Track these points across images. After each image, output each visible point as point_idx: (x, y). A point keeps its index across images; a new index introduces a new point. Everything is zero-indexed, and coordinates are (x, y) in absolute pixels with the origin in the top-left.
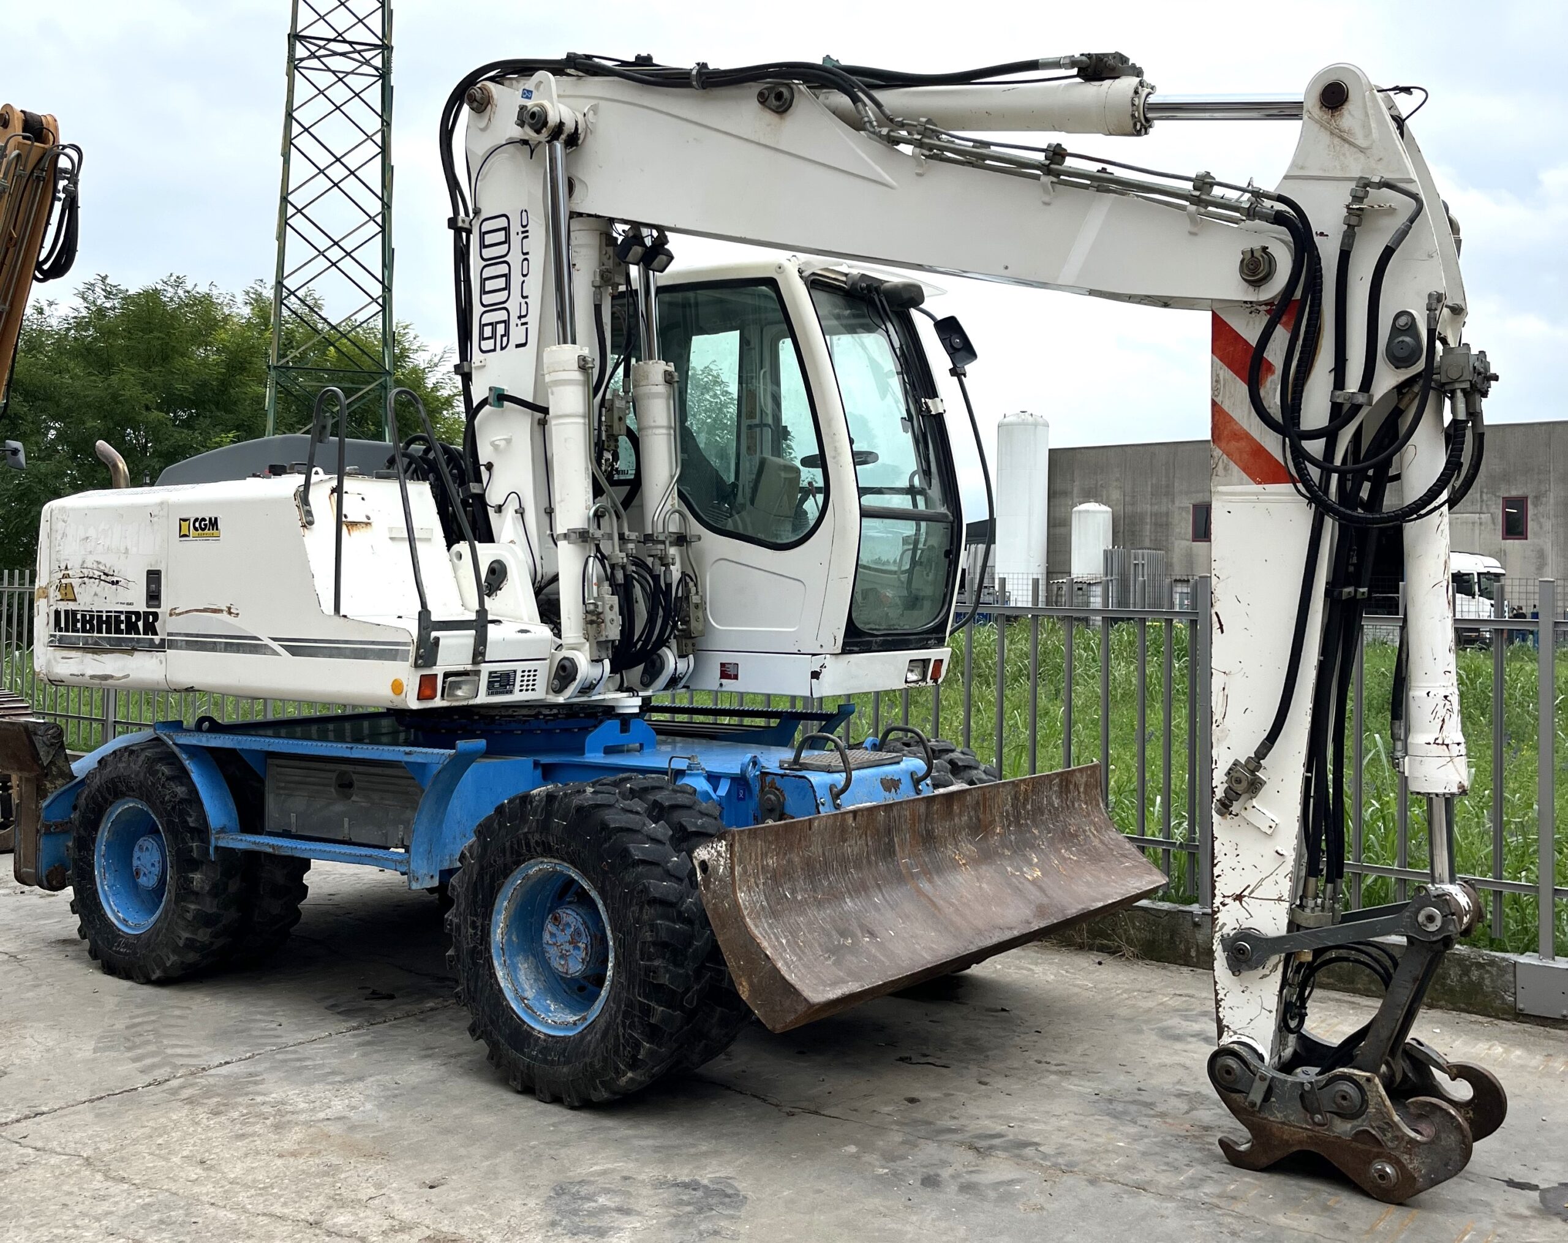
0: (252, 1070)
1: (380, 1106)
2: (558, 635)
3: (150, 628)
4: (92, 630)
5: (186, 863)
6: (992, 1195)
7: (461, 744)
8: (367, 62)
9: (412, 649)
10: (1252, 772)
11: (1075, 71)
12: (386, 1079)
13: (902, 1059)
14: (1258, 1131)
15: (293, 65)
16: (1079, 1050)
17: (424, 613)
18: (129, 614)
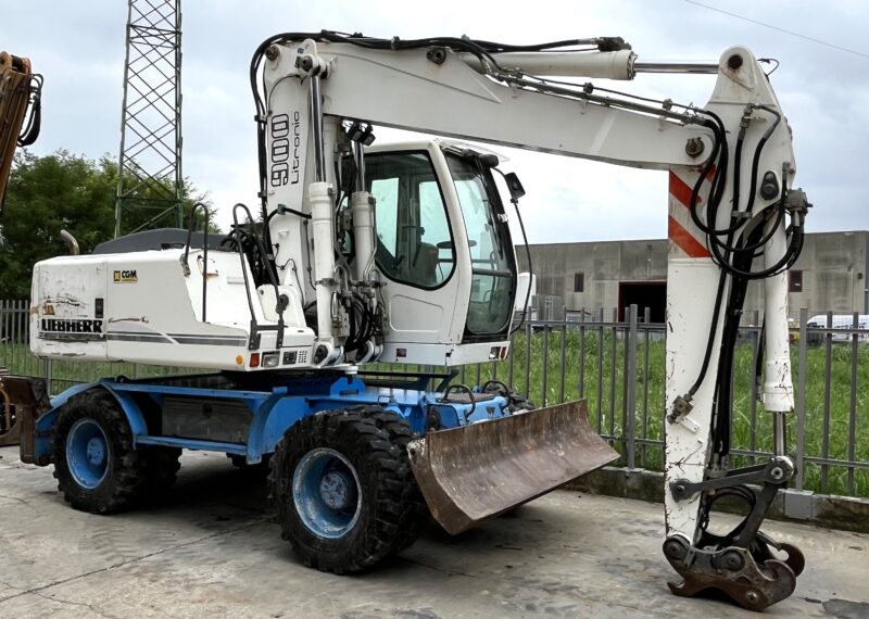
0: (166, 558)
1: (238, 576)
2: (317, 334)
3: (97, 329)
4: (64, 330)
5: (119, 452)
6: (563, 614)
7: (275, 390)
8: (168, 41)
9: (248, 340)
10: (687, 402)
11: (596, 46)
12: (238, 562)
13: (497, 546)
14: (688, 578)
15: (129, 40)
16: (583, 539)
17: (254, 321)
18: (85, 322)
